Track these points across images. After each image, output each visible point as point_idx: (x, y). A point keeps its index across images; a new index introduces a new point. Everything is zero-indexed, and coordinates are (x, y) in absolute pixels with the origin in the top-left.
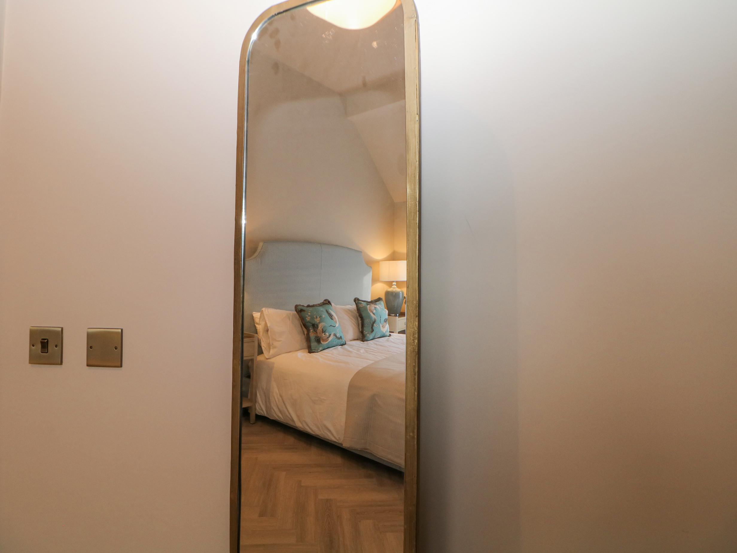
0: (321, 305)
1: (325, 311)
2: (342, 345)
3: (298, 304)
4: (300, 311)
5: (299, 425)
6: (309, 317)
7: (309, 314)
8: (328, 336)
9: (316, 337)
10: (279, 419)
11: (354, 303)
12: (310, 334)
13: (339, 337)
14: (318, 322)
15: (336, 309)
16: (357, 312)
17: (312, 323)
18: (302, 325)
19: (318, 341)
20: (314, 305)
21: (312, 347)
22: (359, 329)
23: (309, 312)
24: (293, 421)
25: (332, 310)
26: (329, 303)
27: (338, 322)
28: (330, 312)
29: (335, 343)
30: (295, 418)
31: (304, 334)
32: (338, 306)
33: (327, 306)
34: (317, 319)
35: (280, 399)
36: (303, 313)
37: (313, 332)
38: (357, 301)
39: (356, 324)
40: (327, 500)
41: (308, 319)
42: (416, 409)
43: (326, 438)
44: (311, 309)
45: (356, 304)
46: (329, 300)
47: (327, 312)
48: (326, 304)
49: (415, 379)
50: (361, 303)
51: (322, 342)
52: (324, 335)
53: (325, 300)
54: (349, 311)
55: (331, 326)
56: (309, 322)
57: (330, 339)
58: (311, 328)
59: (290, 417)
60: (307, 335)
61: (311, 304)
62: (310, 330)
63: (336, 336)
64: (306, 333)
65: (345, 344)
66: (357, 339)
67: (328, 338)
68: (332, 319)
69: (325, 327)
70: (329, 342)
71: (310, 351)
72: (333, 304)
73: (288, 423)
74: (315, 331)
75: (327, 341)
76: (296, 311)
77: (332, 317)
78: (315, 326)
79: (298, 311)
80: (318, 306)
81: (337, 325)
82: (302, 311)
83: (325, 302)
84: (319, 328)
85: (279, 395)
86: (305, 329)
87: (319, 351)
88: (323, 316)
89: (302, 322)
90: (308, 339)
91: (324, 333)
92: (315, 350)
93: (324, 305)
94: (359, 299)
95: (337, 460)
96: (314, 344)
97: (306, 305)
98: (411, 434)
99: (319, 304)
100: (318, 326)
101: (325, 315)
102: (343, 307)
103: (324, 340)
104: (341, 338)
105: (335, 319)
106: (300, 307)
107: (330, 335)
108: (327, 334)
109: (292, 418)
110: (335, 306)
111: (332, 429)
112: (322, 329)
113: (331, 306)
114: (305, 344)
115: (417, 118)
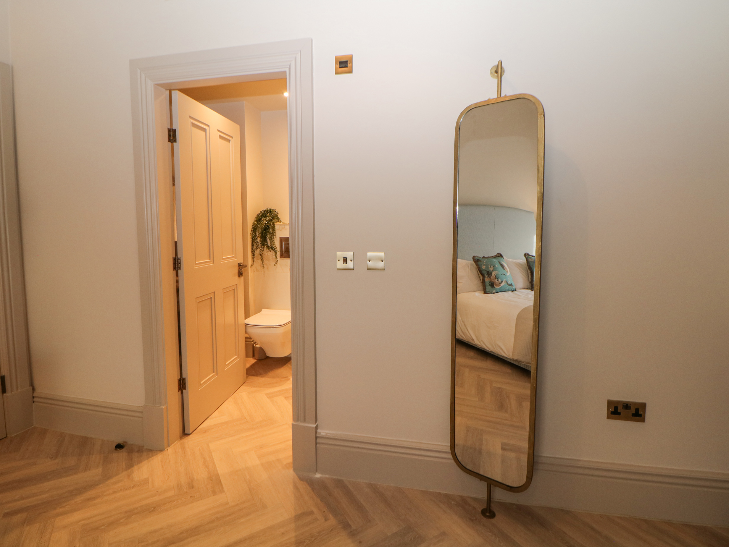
0: (494, 258)
1: (498, 262)
2: (513, 291)
3: (475, 255)
4: (477, 261)
5: (477, 342)
6: (484, 266)
7: (484, 263)
8: (500, 282)
9: (490, 282)
10: (462, 339)
11: (525, 257)
12: (485, 279)
13: (510, 284)
14: (492, 270)
15: (507, 261)
16: (527, 265)
17: (487, 271)
18: (478, 272)
19: (492, 285)
20: (488, 257)
21: (487, 289)
22: (529, 281)
23: (484, 262)
24: (473, 340)
25: (504, 262)
26: (501, 256)
27: (509, 272)
28: (502, 263)
29: (507, 288)
30: (474, 338)
31: (480, 280)
32: (509, 260)
33: (500, 259)
34: (491, 268)
35: (463, 324)
36: (479, 263)
37: (488, 278)
38: (527, 255)
39: (526, 276)
40: (499, 388)
41: (484, 267)
42: (539, 278)
43: (498, 354)
44: (486, 260)
45: (526, 258)
46: (502, 254)
47: (499, 262)
48: (499, 256)
49: (539, 266)
50: (531, 258)
51: (495, 287)
52: (497, 281)
53: (498, 254)
54: (519, 265)
55: (503, 274)
56: (484, 270)
57: (502, 285)
58: (486, 275)
59: (471, 338)
60: (482, 280)
61: (486, 256)
62: (485, 276)
63: (507, 283)
64: (482, 278)
65: (516, 291)
66: (527, 289)
67: (500, 284)
68: (504, 269)
69: (497, 274)
70: (501, 287)
71: (485, 292)
72: (504, 257)
73: (469, 342)
74: (489, 277)
75: (500, 286)
76: (474, 261)
77: (504, 267)
78: (489, 274)
79: (475, 261)
80: (492, 258)
81: (508, 274)
82: (478, 260)
83: (498, 255)
84: (493, 275)
85: (461, 321)
86: (481, 276)
87: (493, 293)
88: (496, 266)
89: (478, 269)
90: (483, 282)
91: (497, 280)
92: (489, 292)
93: (498, 258)
94: (528, 254)
95: (508, 370)
96: (488, 288)
97: (481, 257)
98: (537, 288)
99: (493, 257)
100: (492, 273)
101: (497, 265)
102: (514, 260)
103: (496, 285)
104: (511, 285)
105: (507, 269)
106: (477, 258)
107: (502, 282)
108: (500, 280)
109: (472, 338)
110: (507, 259)
111: (503, 347)
112: (495, 276)
113: (503, 258)
114: (481, 287)
115: (543, 158)
